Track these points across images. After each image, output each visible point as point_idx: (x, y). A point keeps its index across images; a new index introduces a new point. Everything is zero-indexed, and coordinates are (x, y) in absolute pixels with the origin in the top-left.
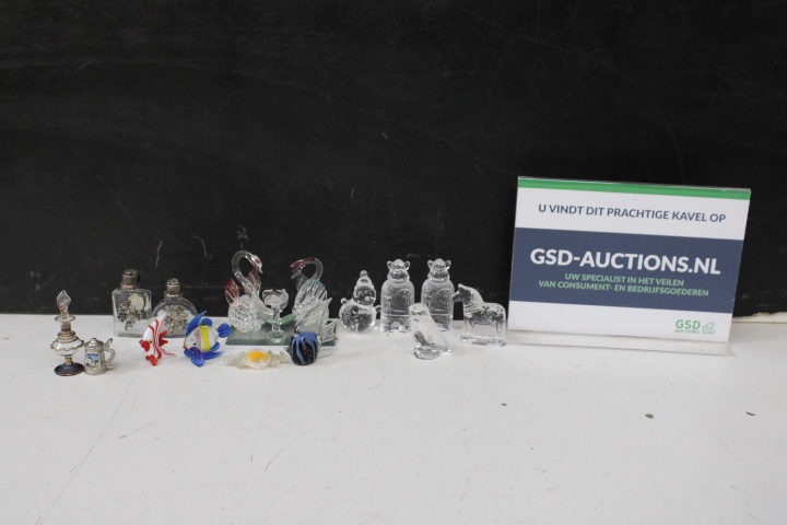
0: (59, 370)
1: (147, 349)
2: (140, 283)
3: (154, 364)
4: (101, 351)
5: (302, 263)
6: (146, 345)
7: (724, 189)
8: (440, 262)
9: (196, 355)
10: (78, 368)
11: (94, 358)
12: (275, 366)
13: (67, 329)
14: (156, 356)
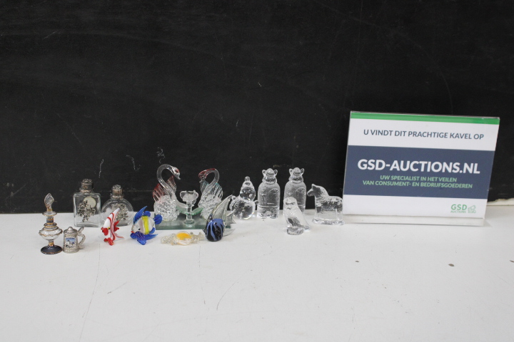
0: (44, 250)
1: (106, 234)
2: (94, 188)
3: (111, 244)
4: (76, 236)
5: (206, 172)
6: (105, 231)
7: (483, 118)
8: (297, 170)
9: (140, 237)
10: (58, 249)
11: (72, 241)
12: (196, 242)
13: (50, 221)
14: (112, 238)
